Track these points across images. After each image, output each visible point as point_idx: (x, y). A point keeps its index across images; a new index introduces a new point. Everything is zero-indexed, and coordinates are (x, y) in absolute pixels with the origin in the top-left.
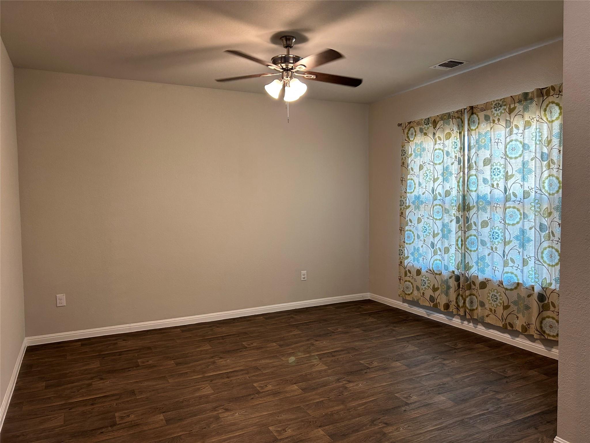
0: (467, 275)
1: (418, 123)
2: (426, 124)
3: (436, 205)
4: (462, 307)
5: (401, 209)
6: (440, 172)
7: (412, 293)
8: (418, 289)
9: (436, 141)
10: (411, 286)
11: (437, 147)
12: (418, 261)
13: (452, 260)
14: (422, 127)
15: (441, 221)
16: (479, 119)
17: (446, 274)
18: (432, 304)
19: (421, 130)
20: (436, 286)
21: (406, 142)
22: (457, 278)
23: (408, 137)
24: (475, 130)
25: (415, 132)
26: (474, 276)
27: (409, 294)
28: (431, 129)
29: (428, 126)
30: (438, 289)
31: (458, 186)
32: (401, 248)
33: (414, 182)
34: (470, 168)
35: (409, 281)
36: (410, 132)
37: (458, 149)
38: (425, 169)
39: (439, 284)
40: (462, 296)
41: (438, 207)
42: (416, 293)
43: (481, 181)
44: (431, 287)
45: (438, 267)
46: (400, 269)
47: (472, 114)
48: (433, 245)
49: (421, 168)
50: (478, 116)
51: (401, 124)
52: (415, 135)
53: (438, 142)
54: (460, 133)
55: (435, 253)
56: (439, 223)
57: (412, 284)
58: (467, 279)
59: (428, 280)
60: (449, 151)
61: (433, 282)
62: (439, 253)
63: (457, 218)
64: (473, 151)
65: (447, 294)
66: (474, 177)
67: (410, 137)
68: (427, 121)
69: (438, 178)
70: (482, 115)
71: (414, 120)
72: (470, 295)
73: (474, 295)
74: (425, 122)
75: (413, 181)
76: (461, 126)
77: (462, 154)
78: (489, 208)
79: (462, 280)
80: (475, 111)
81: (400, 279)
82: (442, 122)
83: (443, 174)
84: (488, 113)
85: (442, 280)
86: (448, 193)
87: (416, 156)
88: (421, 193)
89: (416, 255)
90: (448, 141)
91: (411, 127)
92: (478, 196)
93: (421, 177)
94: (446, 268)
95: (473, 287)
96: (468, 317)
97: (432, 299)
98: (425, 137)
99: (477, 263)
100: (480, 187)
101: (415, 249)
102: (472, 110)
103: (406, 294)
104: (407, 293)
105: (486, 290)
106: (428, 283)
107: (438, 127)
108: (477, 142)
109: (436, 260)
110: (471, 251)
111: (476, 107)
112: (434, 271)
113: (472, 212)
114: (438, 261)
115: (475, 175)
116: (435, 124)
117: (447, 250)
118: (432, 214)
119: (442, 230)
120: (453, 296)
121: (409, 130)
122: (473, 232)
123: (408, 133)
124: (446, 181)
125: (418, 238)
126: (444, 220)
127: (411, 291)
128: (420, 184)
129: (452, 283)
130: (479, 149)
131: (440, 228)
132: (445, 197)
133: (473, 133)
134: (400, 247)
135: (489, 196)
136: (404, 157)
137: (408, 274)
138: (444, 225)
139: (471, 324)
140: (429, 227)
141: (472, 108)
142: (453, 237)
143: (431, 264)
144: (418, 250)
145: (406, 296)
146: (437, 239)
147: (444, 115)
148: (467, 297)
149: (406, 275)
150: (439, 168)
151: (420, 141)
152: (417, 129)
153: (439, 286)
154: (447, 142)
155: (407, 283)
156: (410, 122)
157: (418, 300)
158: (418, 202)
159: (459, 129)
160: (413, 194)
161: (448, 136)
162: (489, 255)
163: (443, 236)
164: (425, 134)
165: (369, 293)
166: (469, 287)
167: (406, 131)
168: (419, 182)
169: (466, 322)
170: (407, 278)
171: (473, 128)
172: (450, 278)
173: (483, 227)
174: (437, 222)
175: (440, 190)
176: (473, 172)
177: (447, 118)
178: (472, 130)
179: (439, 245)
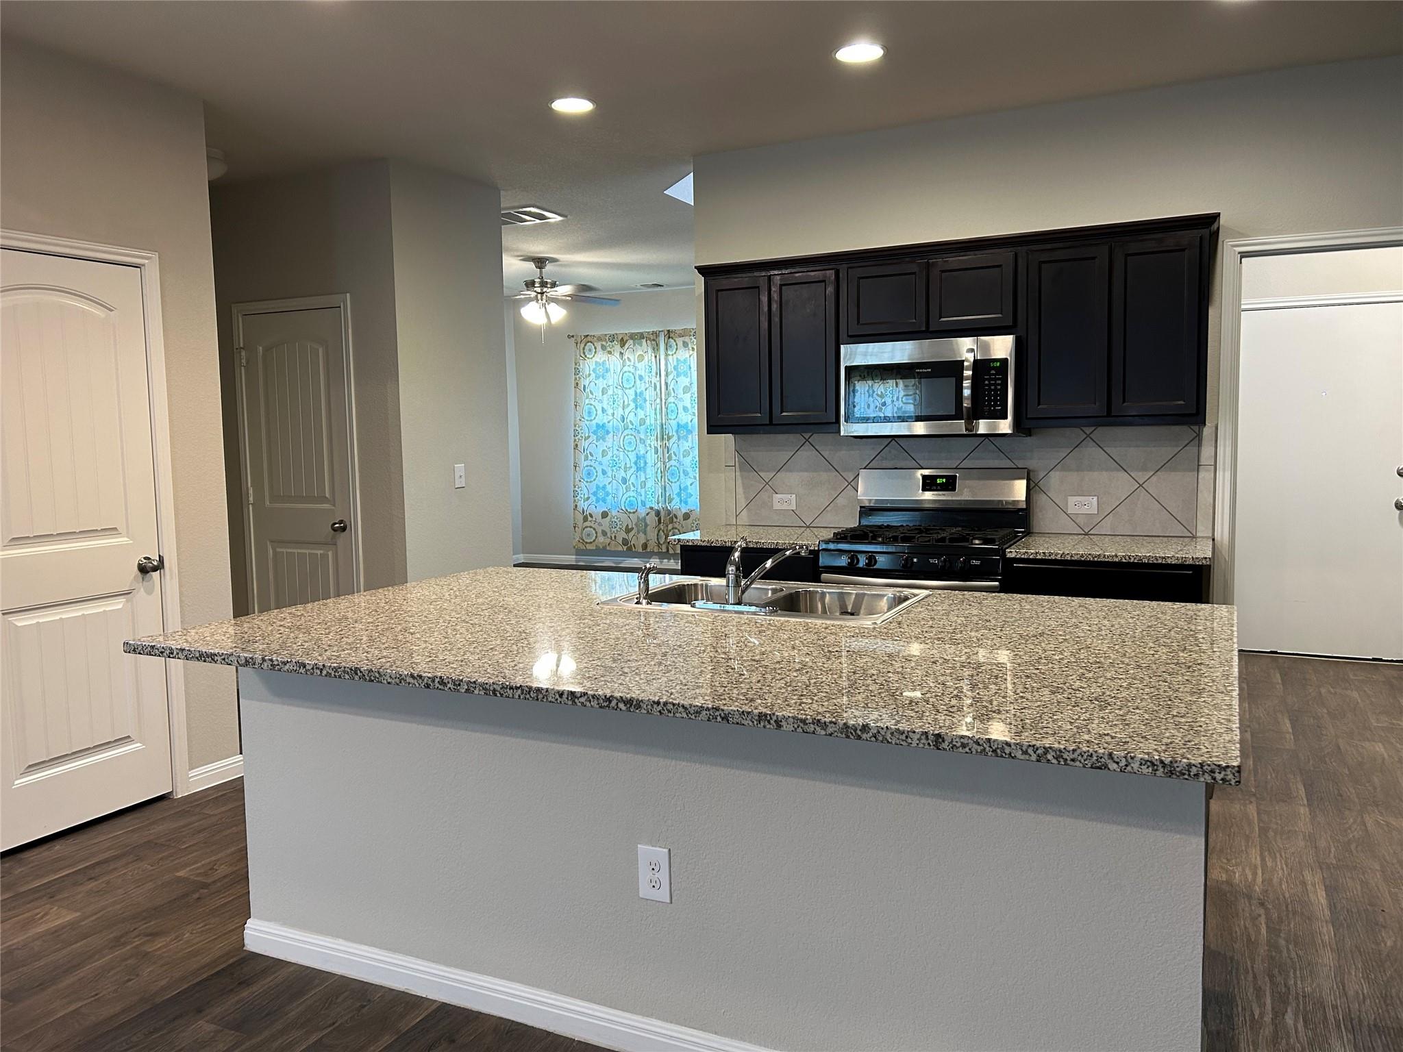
0: (669, 508)
1: (599, 339)
2: (611, 342)
3: (628, 435)
4: (664, 543)
5: (575, 440)
6: (632, 397)
7: (594, 541)
8: (604, 533)
9: (624, 361)
10: (594, 532)
11: (626, 369)
12: (604, 501)
13: (648, 495)
14: (604, 343)
15: (633, 453)
16: (677, 345)
17: (642, 512)
18: (625, 548)
19: (604, 348)
20: (630, 527)
21: (581, 358)
22: (658, 513)
23: (584, 353)
24: (672, 355)
25: (595, 348)
26: (676, 509)
27: (591, 543)
28: (618, 347)
29: (613, 343)
30: (632, 529)
31: (656, 414)
32: (576, 489)
33: (595, 407)
34: (668, 395)
35: (591, 527)
36: (586, 347)
37: (654, 374)
38: (610, 392)
39: (634, 523)
40: (663, 531)
41: (630, 437)
42: (601, 539)
43: (681, 410)
44: (624, 529)
45: (631, 505)
46: (574, 514)
47: (669, 337)
48: (624, 481)
49: (604, 392)
50: (675, 341)
51: (573, 336)
52: (595, 352)
53: (628, 363)
54: (656, 357)
55: (628, 489)
56: (633, 457)
57: (594, 529)
58: (669, 512)
59: (619, 521)
60: (643, 374)
61: (625, 521)
62: (632, 488)
63: (656, 448)
64: (671, 377)
65: (645, 533)
66: (672, 404)
67: (586, 354)
68: (612, 338)
69: (629, 405)
70: (680, 341)
71: (593, 334)
72: (673, 529)
73: (676, 528)
74: (609, 339)
75: (592, 407)
76: (656, 348)
77: (658, 379)
78: (690, 436)
79: (662, 514)
80: (672, 335)
81: (575, 527)
82: (631, 341)
83: (635, 400)
84: (687, 339)
85: (638, 518)
86: (642, 422)
87: (597, 377)
88: (606, 421)
89: (601, 494)
90: (640, 363)
91: (588, 342)
92: (679, 425)
93: (605, 402)
94: (644, 504)
95: (675, 520)
96: (671, 551)
97: (625, 542)
98: (609, 355)
99: (679, 495)
100: (680, 415)
101: (598, 487)
102: (669, 334)
103: (587, 543)
104: (588, 541)
105: (690, 521)
106: (620, 525)
107: (626, 346)
108: (675, 368)
109: (630, 497)
110: (672, 482)
111: (674, 332)
112: (627, 510)
113: (672, 441)
114: (632, 498)
115: (674, 403)
116: (623, 343)
117: (644, 484)
118: (622, 446)
119: (636, 463)
120: (652, 535)
121: (585, 345)
122: (673, 462)
123: (584, 349)
124: (641, 408)
125: (603, 474)
126: (639, 451)
127: (594, 538)
128: (603, 410)
129: (651, 521)
130: (678, 376)
131: (633, 460)
132: (640, 426)
133: (670, 358)
134: (575, 487)
135: (690, 424)
136: (577, 377)
137: (590, 518)
138: (638, 457)
139: (672, 561)
140: (619, 460)
141: (669, 331)
142: (650, 471)
143: (623, 503)
144: (604, 487)
145: (587, 545)
146: (629, 473)
147: (636, 334)
148: (670, 531)
149: (585, 519)
150: (631, 393)
151: (602, 360)
152: (598, 345)
153: (634, 526)
154: (639, 365)
155: (589, 529)
156: (587, 336)
157: (604, 548)
158: (602, 431)
159: (655, 353)
160: (594, 422)
161: (641, 358)
162: (691, 485)
163: (638, 469)
164: (610, 353)
165: (522, 555)
166: (671, 521)
167: (582, 345)
168: (603, 408)
169: (666, 560)
170: (587, 524)
171: (669, 352)
172: (647, 514)
173: (684, 456)
174: (629, 454)
175: (631, 417)
176: (671, 399)
177: (638, 337)
178: (669, 355)
179: (633, 480)
